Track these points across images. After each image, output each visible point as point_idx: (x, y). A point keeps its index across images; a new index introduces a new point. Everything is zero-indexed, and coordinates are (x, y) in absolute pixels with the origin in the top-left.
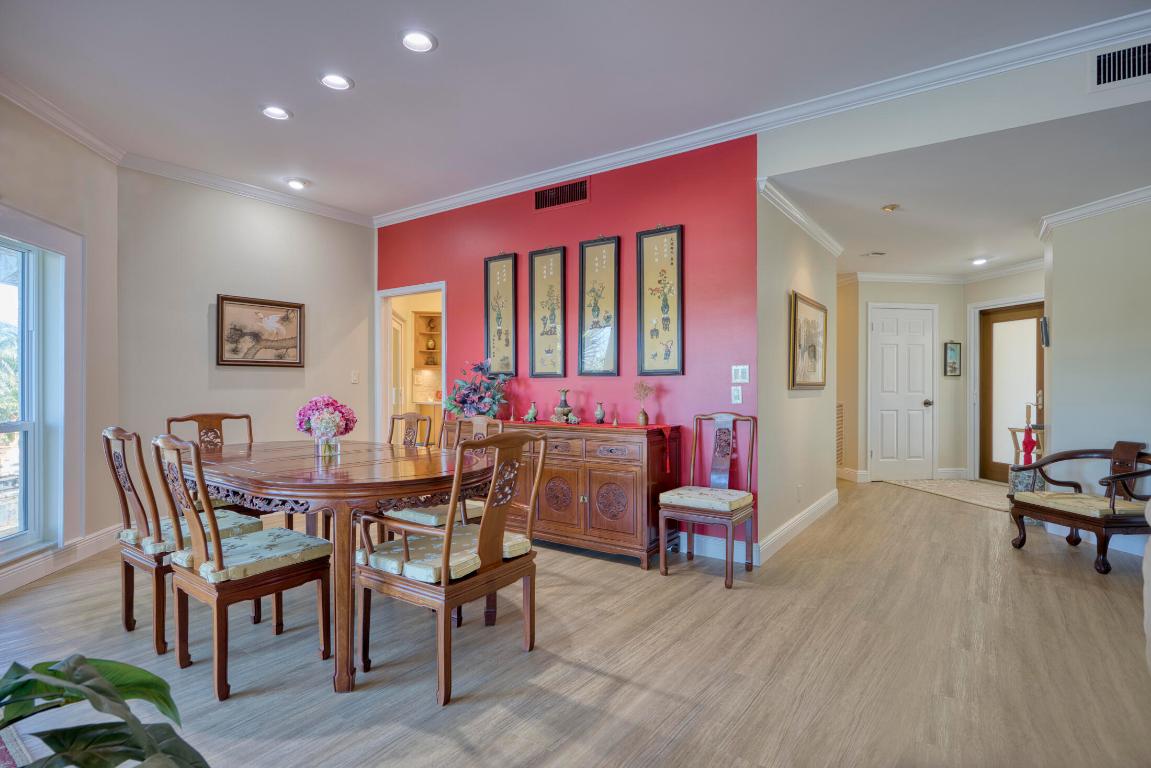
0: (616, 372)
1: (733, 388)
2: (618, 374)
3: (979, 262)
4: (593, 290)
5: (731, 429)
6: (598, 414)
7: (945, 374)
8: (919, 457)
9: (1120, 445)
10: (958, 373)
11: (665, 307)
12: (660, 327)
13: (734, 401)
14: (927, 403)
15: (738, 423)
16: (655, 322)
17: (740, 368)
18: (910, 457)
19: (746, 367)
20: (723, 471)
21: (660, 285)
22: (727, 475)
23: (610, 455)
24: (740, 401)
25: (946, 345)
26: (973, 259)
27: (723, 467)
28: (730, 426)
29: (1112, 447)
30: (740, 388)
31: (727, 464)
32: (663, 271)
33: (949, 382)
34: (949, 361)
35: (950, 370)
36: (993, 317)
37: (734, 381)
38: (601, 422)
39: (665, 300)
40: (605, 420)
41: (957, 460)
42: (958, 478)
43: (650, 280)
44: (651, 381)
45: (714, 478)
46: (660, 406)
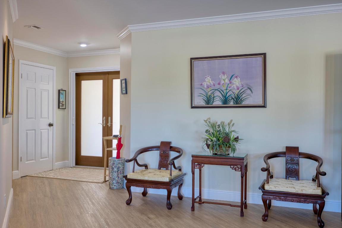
3: (83, 46)
7: (59, 108)
8: (46, 157)
10: (64, 107)
14: (51, 125)
18: (42, 158)
25: (59, 91)
26: (80, 43)
29: (159, 145)
33: (60, 112)
34: (61, 100)
35: (61, 105)
36: (81, 77)
41: (64, 157)
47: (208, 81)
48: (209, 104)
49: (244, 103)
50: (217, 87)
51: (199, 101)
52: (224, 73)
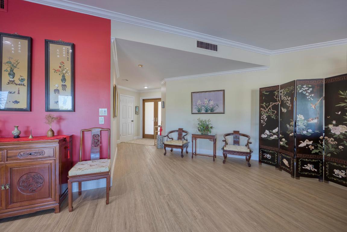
0: (29, 109)
1: (100, 118)
2: (31, 110)
3: (146, 88)
4: (9, 62)
5: (99, 135)
6: (15, 132)
7: (136, 114)
8: (131, 135)
9: (179, 129)
11: (64, 79)
12: (60, 88)
13: (100, 123)
14: (132, 121)
15: (102, 131)
16: (57, 86)
17: (103, 109)
18: (129, 135)
19: (106, 109)
20: (97, 152)
21: (60, 69)
22: (99, 154)
23: (30, 157)
24: (103, 123)
25: (136, 107)
26: (144, 87)
27: (97, 151)
28: (99, 133)
29: (178, 130)
30: (103, 118)
31: (98, 149)
32: (62, 62)
33: (136, 116)
34: (137, 111)
35: (137, 113)
36: (145, 101)
37: (100, 115)
38: (18, 137)
39: (64, 76)
40: (20, 136)
41: (138, 135)
42: (138, 139)
43: (54, 65)
44: (55, 114)
45: (92, 156)
46: (60, 126)
47: (199, 102)
48: (199, 112)
49: (215, 112)
50: (203, 105)
51: (195, 111)
52: (206, 99)
